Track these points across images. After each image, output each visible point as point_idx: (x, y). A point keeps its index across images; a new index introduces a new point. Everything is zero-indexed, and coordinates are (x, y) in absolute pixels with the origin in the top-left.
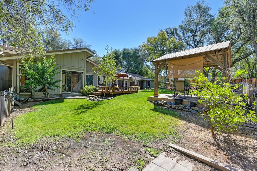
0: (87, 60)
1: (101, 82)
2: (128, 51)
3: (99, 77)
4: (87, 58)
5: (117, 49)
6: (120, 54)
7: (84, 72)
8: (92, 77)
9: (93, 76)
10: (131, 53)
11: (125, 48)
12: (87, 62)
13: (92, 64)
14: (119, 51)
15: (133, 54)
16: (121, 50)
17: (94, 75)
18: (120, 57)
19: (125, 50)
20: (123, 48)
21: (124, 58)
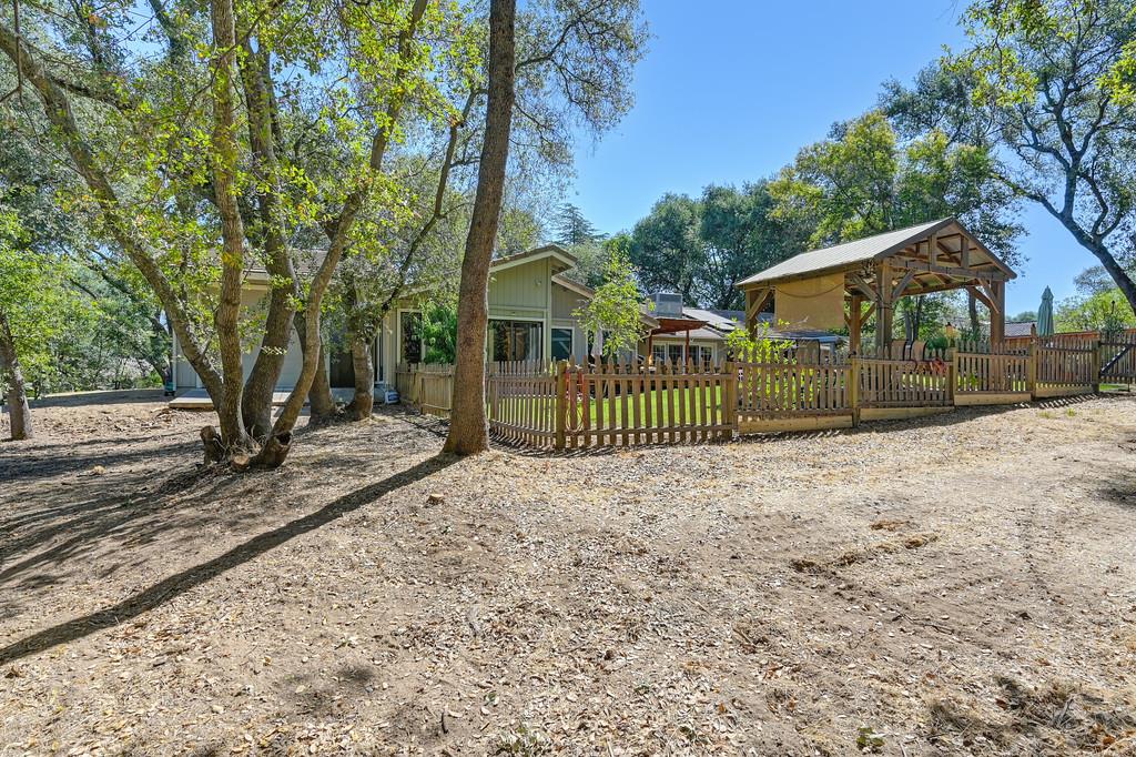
0: (554, 279)
1: (598, 351)
2: (729, 199)
3: (591, 334)
4: (554, 273)
5: (678, 192)
6: (693, 217)
7: (544, 320)
8: (567, 336)
9: (571, 331)
10: (744, 208)
11: (717, 185)
12: (553, 283)
13: (565, 289)
14: (685, 200)
15: (755, 214)
16: (697, 195)
17: (573, 328)
18: (691, 234)
19: (713, 194)
20: (706, 186)
21: (711, 235)
